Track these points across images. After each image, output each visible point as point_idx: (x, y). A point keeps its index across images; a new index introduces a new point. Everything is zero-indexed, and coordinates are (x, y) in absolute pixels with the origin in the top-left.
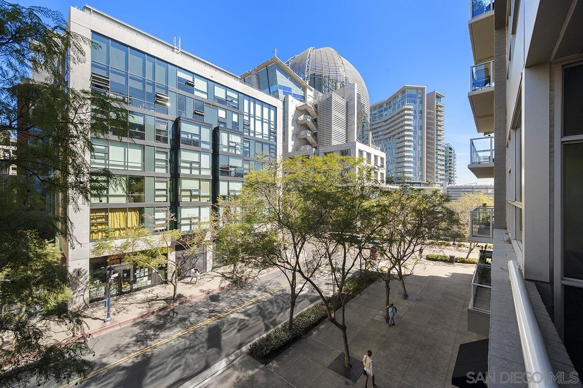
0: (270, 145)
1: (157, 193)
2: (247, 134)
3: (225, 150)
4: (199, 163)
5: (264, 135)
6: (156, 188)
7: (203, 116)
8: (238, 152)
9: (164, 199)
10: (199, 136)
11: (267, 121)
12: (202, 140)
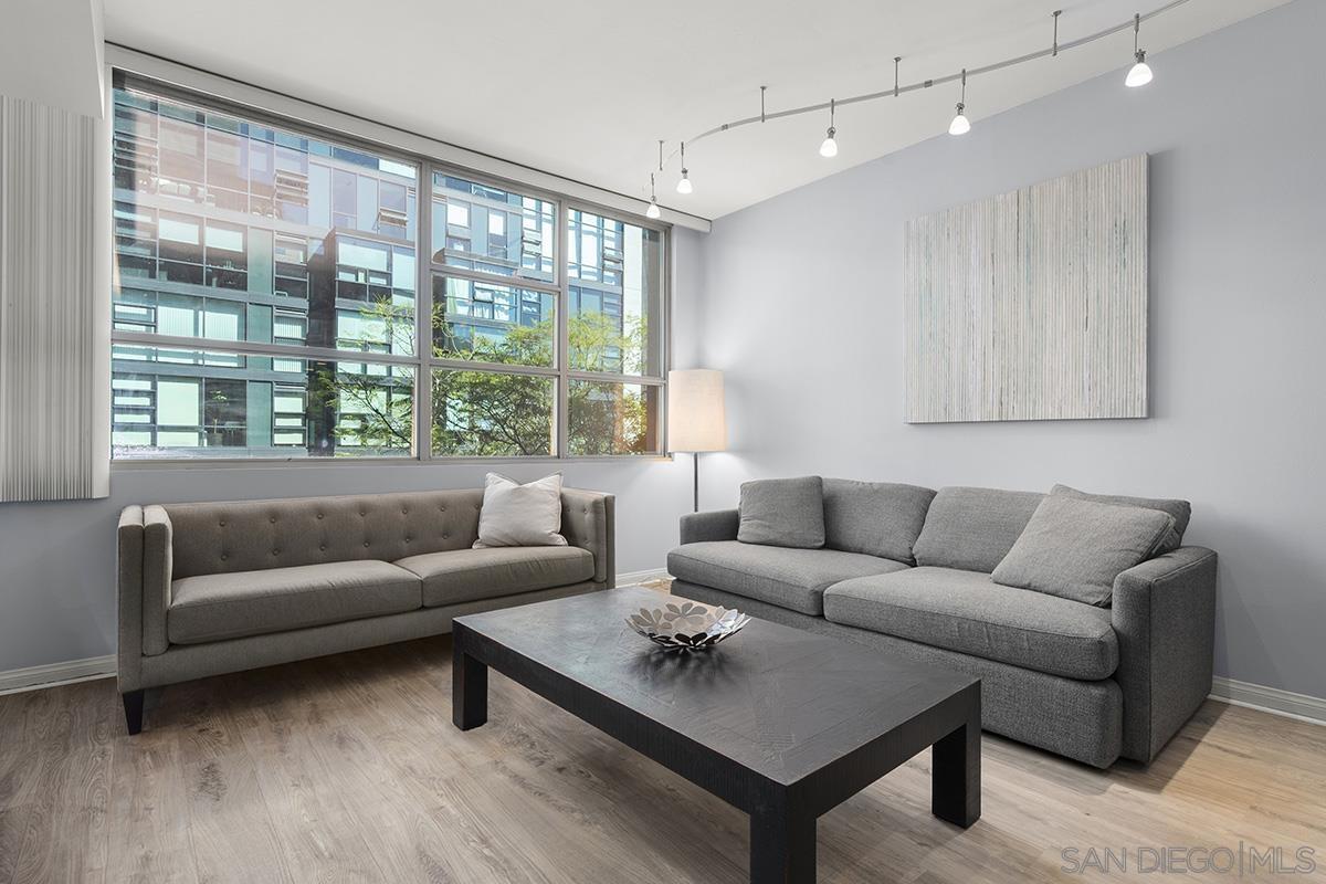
0: (602, 294)
1: (280, 422)
2: (533, 267)
3: (463, 311)
4: (388, 346)
5: (583, 269)
6: (276, 410)
7: (404, 223)
8: (502, 317)
9: (297, 438)
10: (388, 276)
11: (595, 230)
12: (394, 286)
